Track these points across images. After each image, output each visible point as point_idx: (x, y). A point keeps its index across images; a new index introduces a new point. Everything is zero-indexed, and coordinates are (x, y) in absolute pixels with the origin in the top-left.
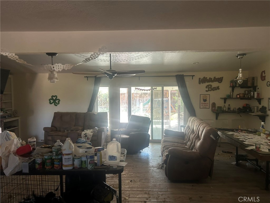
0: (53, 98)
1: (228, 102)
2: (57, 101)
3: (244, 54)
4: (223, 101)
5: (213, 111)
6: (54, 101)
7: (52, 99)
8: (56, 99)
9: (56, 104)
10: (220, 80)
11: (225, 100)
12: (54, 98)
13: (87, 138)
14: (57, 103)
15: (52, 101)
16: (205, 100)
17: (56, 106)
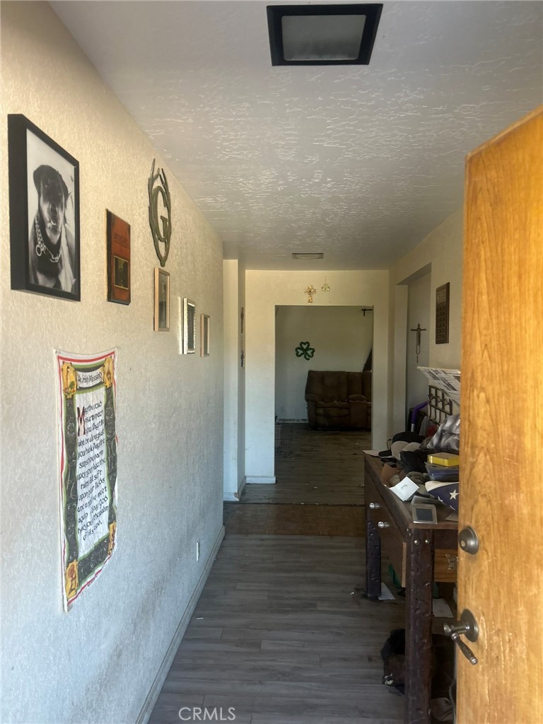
0: (303, 345)
2: (309, 352)
6: (305, 351)
7: (301, 348)
8: (308, 349)
12: (305, 347)
14: (309, 356)
15: (300, 352)
17: (308, 359)
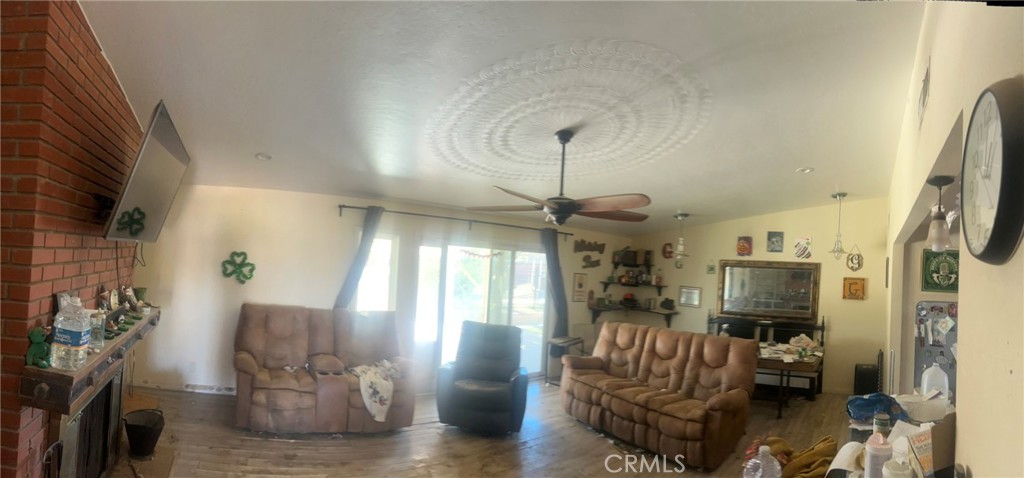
0: (236, 258)
1: (612, 289)
2: (245, 270)
3: (686, 215)
4: (602, 287)
5: (590, 307)
6: (238, 268)
7: (231, 262)
8: (243, 264)
9: (242, 279)
10: (600, 248)
11: (606, 285)
12: (238, 260)
13: (380, 401)
14: (245, 276)
15: (230, 268)
16: (580, 286)
